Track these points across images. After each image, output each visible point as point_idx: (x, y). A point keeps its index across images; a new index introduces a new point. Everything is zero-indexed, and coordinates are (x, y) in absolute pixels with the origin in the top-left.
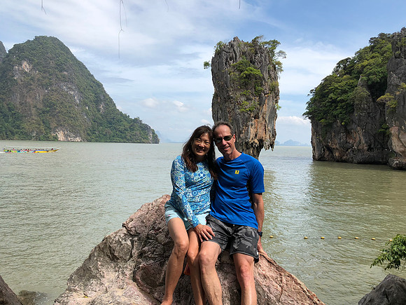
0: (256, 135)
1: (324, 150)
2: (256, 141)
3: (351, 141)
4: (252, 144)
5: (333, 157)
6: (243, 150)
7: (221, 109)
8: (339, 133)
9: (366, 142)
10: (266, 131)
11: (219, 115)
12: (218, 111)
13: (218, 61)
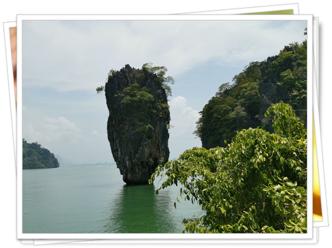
0: (151, 155)
2: (151, 160)
4: (147, 163)
6: (139, 169)
7: (116, 131)
10: (159, 149)
11: (114, 136)
12: (113, 133)
13: (111, 86)
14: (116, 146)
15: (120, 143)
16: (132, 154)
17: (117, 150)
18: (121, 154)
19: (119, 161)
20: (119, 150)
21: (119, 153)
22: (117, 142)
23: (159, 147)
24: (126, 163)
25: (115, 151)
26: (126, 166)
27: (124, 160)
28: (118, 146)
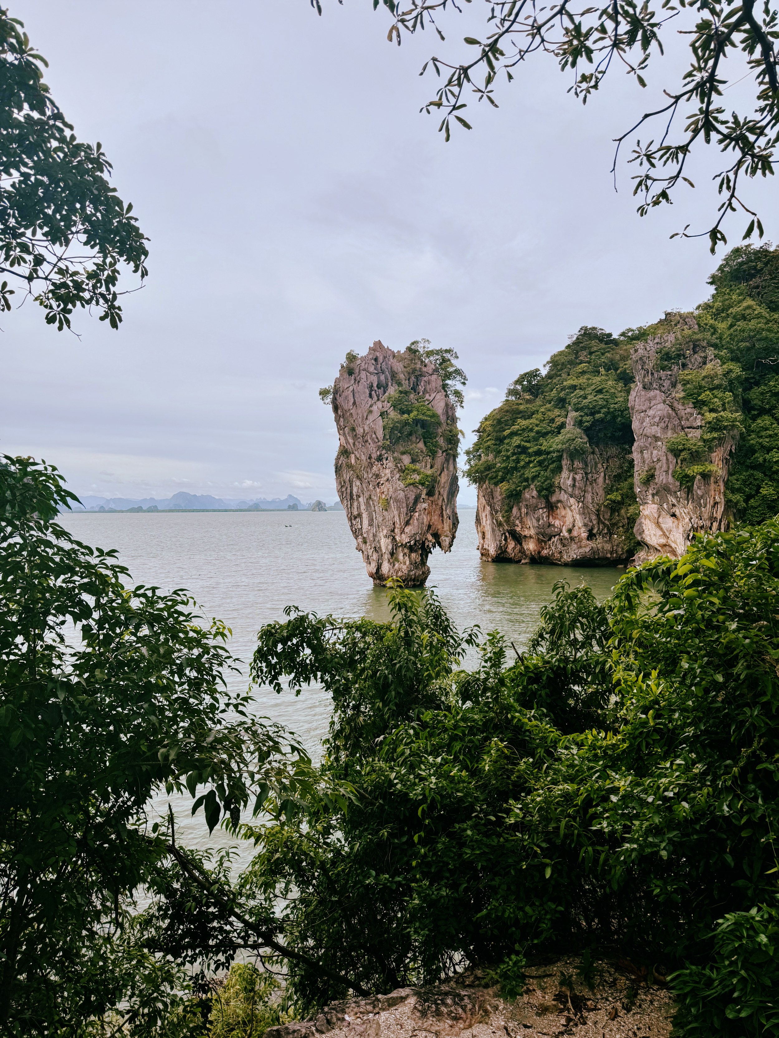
0: (429, 527)
1: (506, 539)
2: (430, 537)
3: (557, 523)
5: (522, 551)
8: (535, 508)
9: (585, 525)
10: (442, 516)
11: (355, 490)
13: (351, 388)
14: (359, 508)
15: (367, 504)
16: (397, 526)
17: (359, 515)
18: (371, 525)
19: (364, 538)
20: (365, 515)
21: (366, 522)
23: (442, 513)
24: (379, 542)
25: (355, 518)
27: (375, 535)
28: (363, 507)
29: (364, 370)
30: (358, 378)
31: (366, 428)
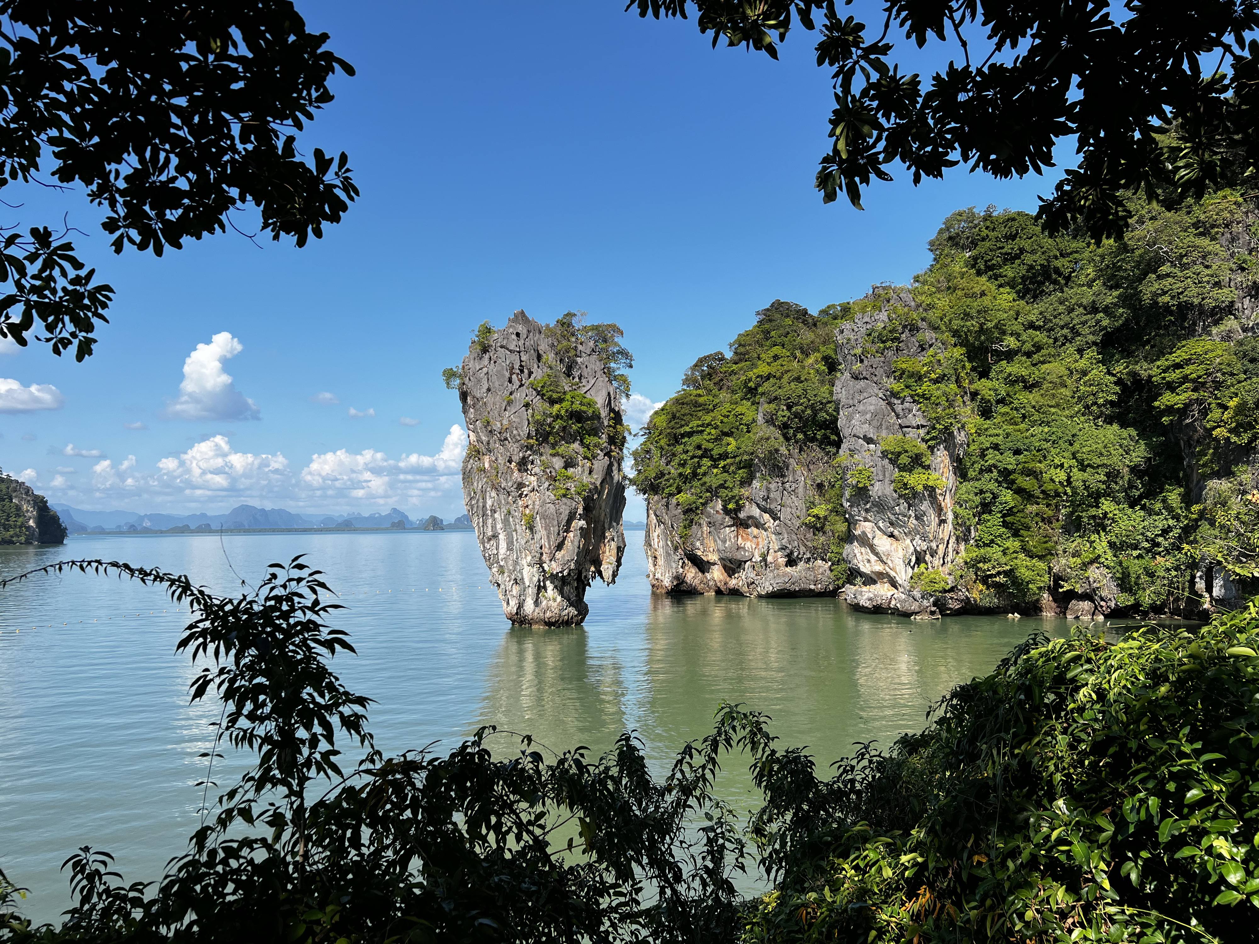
1: (684, 566)
5: (705, 581)
8: (721, 526)
9: (783, 548)
11: (489, 502)
12: (483, 492)
13: (485, 370)
14: (494, 527)
15: (506, 522)
16: (546, 550)
17: (495, 536)
18: (510, 549)
19: (501, 566)
20: (502, 537)
21: (503, 545)
22: (497, 515)
24: (521, 571)
25: (489, 540)
26: (522, 579)
27: (516, 563)
28: (499, 526)
29: (502, 347)
30: (494, 358)
31: (505, 422)
